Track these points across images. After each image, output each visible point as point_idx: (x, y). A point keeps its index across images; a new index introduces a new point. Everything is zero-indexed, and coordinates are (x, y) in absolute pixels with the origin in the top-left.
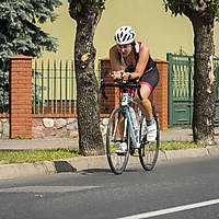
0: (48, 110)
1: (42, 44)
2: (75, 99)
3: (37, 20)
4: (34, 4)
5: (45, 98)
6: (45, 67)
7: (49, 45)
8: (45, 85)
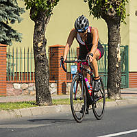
0: (17, 78)
3: (9, 22)
4: (7, 12)
5: (15, 71)
7: (17, 38)
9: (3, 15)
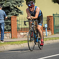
0: (21, 30)
2: (28, 27)
3: (17, 6)
5: (21, 27)
6: (20, 19)
7: (21, 13)
8: (20, 24)
9: (15, 4)
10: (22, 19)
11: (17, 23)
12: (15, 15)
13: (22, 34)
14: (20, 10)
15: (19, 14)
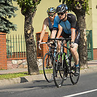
1: (10, 27)
2: (25, 51)
6: (12, 38)
7: (13, 28)
8: (12, 45)
10: (15, 37)
11: (7, 44)
12: (3, 32)
13: (15, 62)
14: (11, 24)
15: (11, 30)
